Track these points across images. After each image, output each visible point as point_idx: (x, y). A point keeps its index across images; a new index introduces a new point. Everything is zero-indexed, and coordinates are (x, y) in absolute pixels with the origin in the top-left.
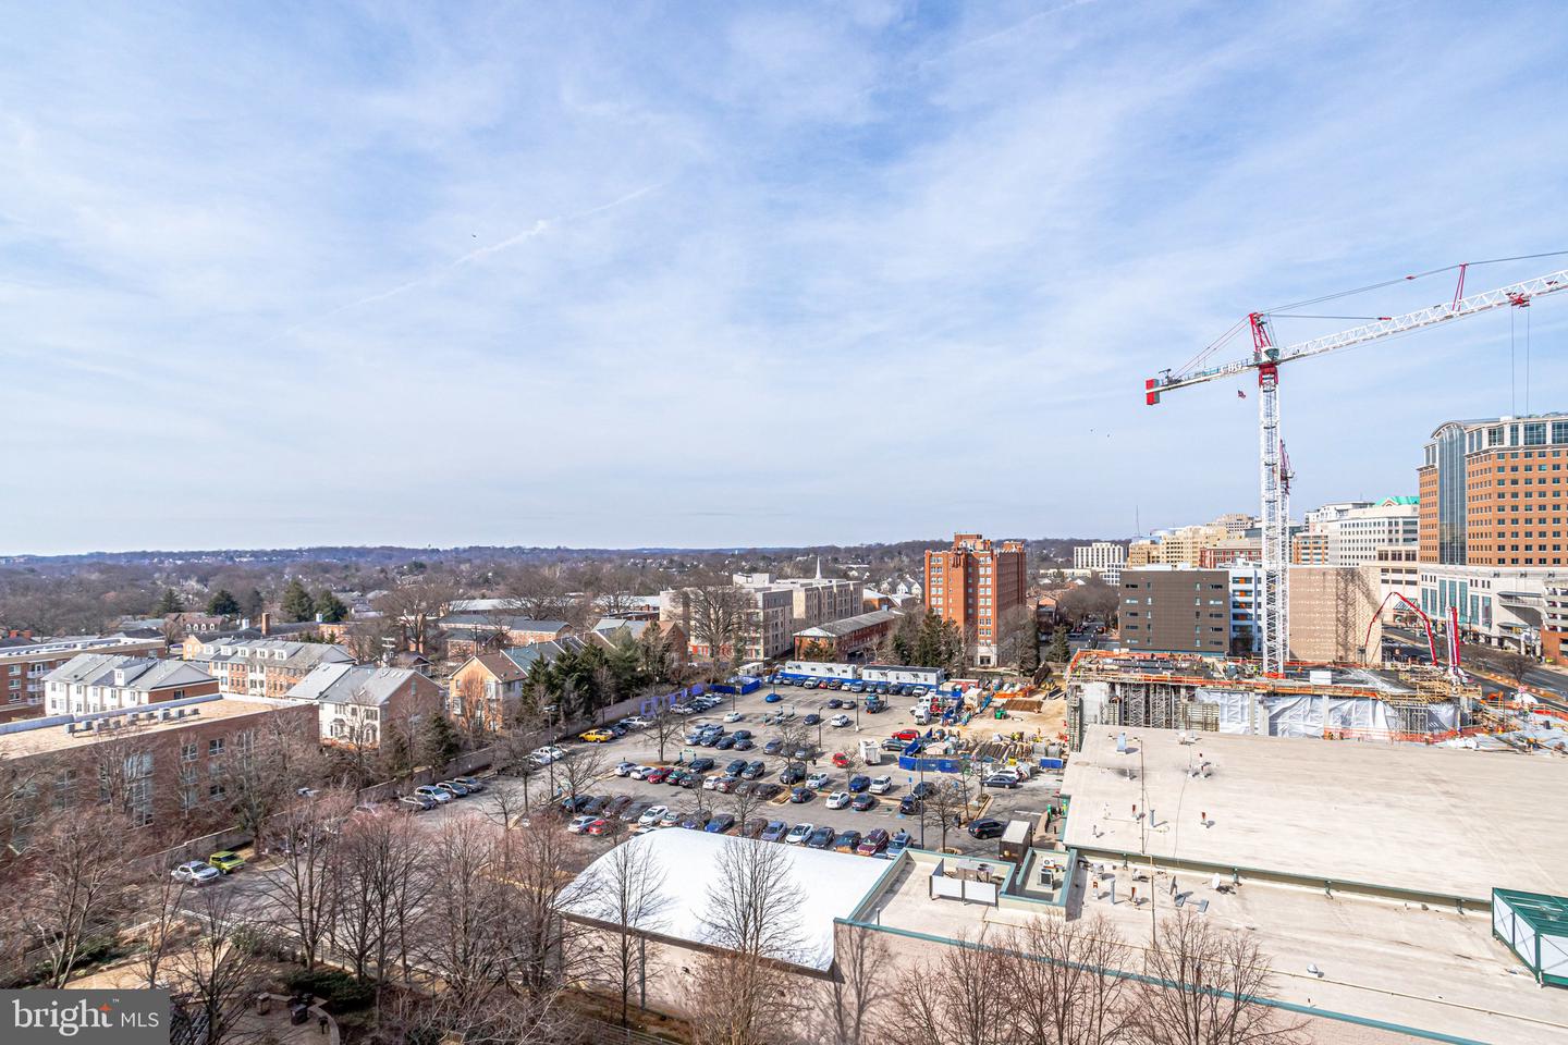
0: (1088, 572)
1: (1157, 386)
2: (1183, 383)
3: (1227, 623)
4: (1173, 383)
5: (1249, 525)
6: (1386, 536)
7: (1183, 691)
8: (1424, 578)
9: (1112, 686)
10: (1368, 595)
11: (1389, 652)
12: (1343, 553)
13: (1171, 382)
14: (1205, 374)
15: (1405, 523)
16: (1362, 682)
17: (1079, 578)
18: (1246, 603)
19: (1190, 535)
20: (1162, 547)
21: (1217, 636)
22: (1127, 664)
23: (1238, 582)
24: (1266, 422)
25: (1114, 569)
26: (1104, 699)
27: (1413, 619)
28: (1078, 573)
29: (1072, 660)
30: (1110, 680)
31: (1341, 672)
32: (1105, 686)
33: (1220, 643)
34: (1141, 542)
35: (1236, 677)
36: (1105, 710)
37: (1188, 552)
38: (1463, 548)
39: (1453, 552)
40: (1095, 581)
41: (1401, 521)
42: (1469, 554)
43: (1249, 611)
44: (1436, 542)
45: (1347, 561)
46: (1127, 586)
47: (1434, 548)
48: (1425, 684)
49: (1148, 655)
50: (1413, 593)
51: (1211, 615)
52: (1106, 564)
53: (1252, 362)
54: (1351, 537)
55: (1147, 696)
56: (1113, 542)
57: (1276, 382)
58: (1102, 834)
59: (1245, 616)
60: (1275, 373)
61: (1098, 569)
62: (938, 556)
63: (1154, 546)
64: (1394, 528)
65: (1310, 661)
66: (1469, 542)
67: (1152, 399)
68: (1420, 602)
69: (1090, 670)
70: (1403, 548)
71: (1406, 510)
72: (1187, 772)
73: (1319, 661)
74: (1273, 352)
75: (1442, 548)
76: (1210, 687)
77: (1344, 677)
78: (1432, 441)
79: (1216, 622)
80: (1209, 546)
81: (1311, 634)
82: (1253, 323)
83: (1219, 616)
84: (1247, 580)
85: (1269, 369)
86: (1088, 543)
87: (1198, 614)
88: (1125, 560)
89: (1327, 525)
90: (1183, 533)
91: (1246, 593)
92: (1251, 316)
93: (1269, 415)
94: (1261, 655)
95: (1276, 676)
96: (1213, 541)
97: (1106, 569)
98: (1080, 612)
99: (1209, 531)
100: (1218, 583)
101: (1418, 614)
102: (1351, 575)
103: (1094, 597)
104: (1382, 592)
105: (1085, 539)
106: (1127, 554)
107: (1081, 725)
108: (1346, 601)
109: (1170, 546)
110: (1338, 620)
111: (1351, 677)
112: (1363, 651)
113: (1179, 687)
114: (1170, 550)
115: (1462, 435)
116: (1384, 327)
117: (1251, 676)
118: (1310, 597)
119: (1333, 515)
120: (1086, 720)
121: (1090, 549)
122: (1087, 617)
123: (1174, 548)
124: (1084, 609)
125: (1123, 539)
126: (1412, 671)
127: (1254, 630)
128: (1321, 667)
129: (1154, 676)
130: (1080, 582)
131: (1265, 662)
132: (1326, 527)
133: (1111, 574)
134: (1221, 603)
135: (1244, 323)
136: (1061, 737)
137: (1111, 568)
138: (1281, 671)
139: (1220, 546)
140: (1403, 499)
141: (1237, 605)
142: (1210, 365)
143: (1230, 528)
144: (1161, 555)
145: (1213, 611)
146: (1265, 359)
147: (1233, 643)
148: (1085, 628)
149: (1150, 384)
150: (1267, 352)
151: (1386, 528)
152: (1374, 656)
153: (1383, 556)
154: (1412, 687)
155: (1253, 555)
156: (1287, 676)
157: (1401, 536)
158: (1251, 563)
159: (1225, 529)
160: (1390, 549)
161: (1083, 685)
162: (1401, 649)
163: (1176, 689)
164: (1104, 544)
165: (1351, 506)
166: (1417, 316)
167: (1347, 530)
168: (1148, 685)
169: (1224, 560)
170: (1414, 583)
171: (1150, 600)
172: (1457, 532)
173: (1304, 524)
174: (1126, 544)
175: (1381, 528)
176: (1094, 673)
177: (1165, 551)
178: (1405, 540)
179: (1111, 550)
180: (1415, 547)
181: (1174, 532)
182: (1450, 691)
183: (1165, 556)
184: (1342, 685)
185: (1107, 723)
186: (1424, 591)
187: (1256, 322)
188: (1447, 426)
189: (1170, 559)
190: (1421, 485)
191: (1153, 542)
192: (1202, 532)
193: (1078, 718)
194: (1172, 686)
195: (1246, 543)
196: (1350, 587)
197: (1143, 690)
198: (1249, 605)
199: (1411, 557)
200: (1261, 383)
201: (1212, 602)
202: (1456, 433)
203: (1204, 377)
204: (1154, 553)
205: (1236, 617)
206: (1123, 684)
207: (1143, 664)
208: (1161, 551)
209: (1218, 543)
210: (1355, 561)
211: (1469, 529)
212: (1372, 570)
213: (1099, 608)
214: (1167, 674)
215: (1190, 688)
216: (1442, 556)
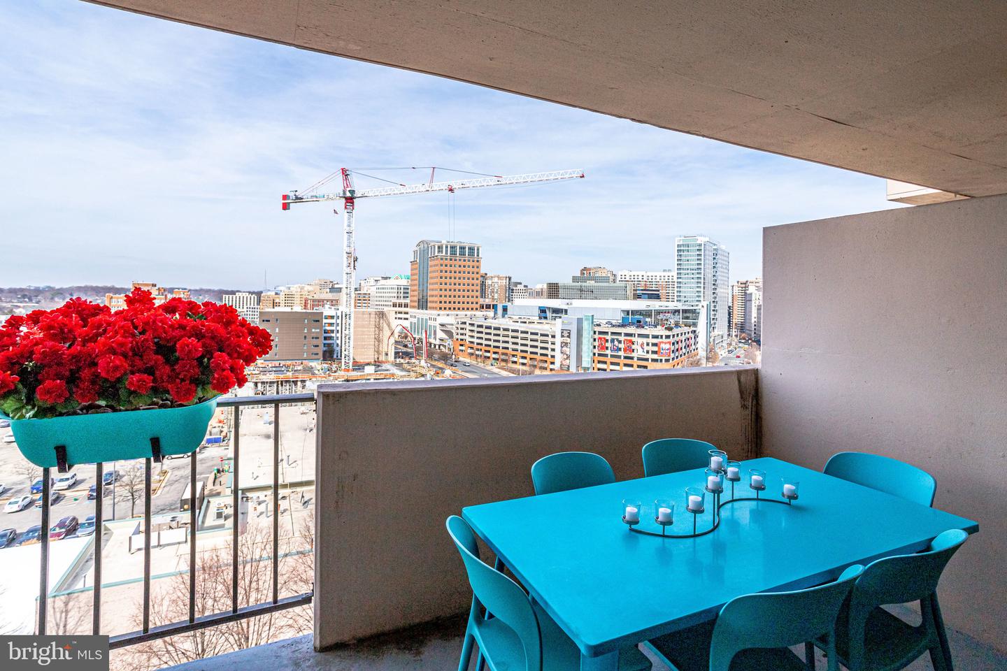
1: (289, 199)
2: (303, 200)
3: (321, 342)
4: (298, 199)
5: (331, 286)
6: (396, 295)
7: (299, 383)
8: (411, 316)
9: (256, 384)
10: (389, 325)
11: (397, 354)
12: (377, 303)
13: (297, 198)
14: (316, 197)
15: (404, 289)
16: (387, 370)
18: (331, 330)
19: (299, 290)
20: (282, 297)
21: (316, 350)
22: (264, 369)
23: (327, 318)
24: (348, 229)
25: (251, 310)
26: (251, 393)
27: (406, 337)
30: (255, 380)
31: (379, 366)
32: (252, 385)
33: (317, 354)
34: (269, 293)
35: (328, 372)
37: (297, 300)
38: (427, 302)
39: (423, 304)
41: (402, 287)
42: (429, 305)
43: (332, 335)
44: (416, 299)
45: (379, 307)
46: (264, 321)
47: (415, 301)
48: (414, 369)
49: (277, 363)
50: (406, 324)
51: (313, 338)
52: (245, 307)
53: (341, 195)
54: (381, 295)
55: (277, 389)
56: (249, 292)
57: (353, 209)
58: (257, 477)
59: (330, 338)
60: (353, 203)
62: (118, 298)
63: (277, 296)
64: (399, 291)
65: (362, 361)
66: (429, 299)
67: (285, 207)
68: (409, 329)
70: (403, 301)
71: (404, 282)
72: (306, 430)
73: (367, 361)
74: (352, 192)
75: (419, 302)
76: (314, 379)
77: (380, 368)
78: (417, 249)
79: (315, 342)
80: (310, 297)
81: (363, 346)
82: (343, 174)
83: (318, 338)
84: (332, 317)
85: (350, 200)
86: (233, 293)
87: (305, 337)
88: (258, 304)
89: (369, 288)
90: (295, 289)
91: (331, 324)
92: (342, 169)
93: (349, 226)
94: (341, 359)
95: (348, 371)
96: (312, 294)
97: (245, 309)
99: (310, 288)
100: (317, 319)
101: (409, 334)
102: (382, 315)
104: (394, 323)
105: (230, 289)
106: (259, 302)
108: (379, 327)
109: (287, 296)
110: (375, 338)
111: (383, 368)
112: (387, 354)
113: (297, 381)
114: (287, 299)
115: (428, 247)
116: (403, 190)
117: (335, 372)
118: (363, 326)
119: (372, 283)
121: (234, 296)
123: (289, 298)
125: (256, 291)
126: (408, 363)
127: (335, 345)
128: (368, 364)
129: (282, 376)
131: (343, 363)
132: (369, 289)
133: (248, 313)
134: (318, 330)
135: (338, 173)
136: (220, 422)
137: (248, 310)
138: (351, 367)
139: (316, 297)
140: (403, 276)
141: (326, 332)
142: (319, 193)
143: (322, 286)
144: (281, 302)
145: (315, 335)
146: (348, 195)
147: (325, 352)
149: (285, 197)
150: (349, 191)
151: (396, 291)
152: (391, 357)
153: (394, 305)
154: (408, 371)
155: (334, 303)
156: (354, 370)
157: (402, 295)
158: (333, 307)
159: (318, 287)
160: (398, 301)
162: (402, 352)
163: (295, 383)
164: (244, 294)
165: (380, 279)
166: (416, 187)
167: (379, 291)
168: (278, 381)
169: (318, 305)
170: (407, 319)
171: (277, 329)
172: (425, 294)
173: (358, 287)
174: (259, 294)
175: (394, 291)
177: (284, 299)
178: (404, 297)
179: (249, 298)
180: (408, 301)
181: (289, 288)
182: (423, 372)
183: (284, 302)
184: (379, 373)
186: (411, 323)
187: (345, 173)
188: (422, 242)
189: (286, 304)
190: (412, 270)
191: (276, 294)
192: (306, 289)
194: (293, 381)
195: (330, 296)
196: (381, 321)
197: (275, 385)
198: (332, 331)
199: (406, 306)
200: (346, 208)
201: (313, 330)
202: (426, 246)
203: (315, 199)
204: (277, 301)
205: (325, 338)
206: (263, 383)
207: (274, 369)
208: (281, 299)
209: (315, 295)
210: (382, 307)
211: (429, 293)
212: (391, 312)
214: (290, 374)
215: (303, 381)
216: (419, 305)
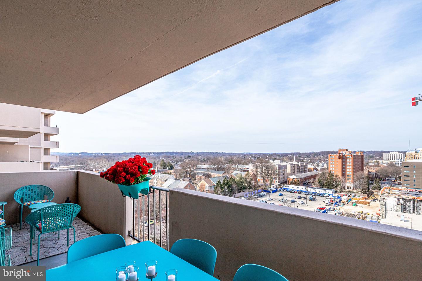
0: (388, 162)
9: (399, 199)
17: (385, 163)
22: (405, 192)
25: (400, 161)
26: (396, 203)
28: (384, 162)
29: (382, 190)
30: (398, 197)
32: (396, 199)
34: (411, 152)
36: (396, 207)
40: (391, 165)
46: (405, 167)
49: (414, 190)
52: (396, 159)
55: (414, 204)
61: (392, 161)
62: (333, 156)
69: (389, 193)
86: (389, 152)
88: (404, 158)
97: (396, 161)
98: (385, 174)
103: (391, 169)
105: (387, 151)
106: (405, 156)
107: (386, 211)
120: (387, 209)
121: (389, 154)
122: (388, 176)
124: (387, 173)
125: (403, 151)
129: (417, 197)
130: (385, 165)
136: (378, 214)
137: (398, 161)
148: (387, 180)
161: (386, 198)
164: (395, 153)
168: (414, 200)
171: (415, 171)
176: (391, 194)
179: (398, 155)
185: (396, 211)
191: (416, 152)
193: (384, 208)
206: (403, 199)
207: (412, 193)
213: (393, 173)
